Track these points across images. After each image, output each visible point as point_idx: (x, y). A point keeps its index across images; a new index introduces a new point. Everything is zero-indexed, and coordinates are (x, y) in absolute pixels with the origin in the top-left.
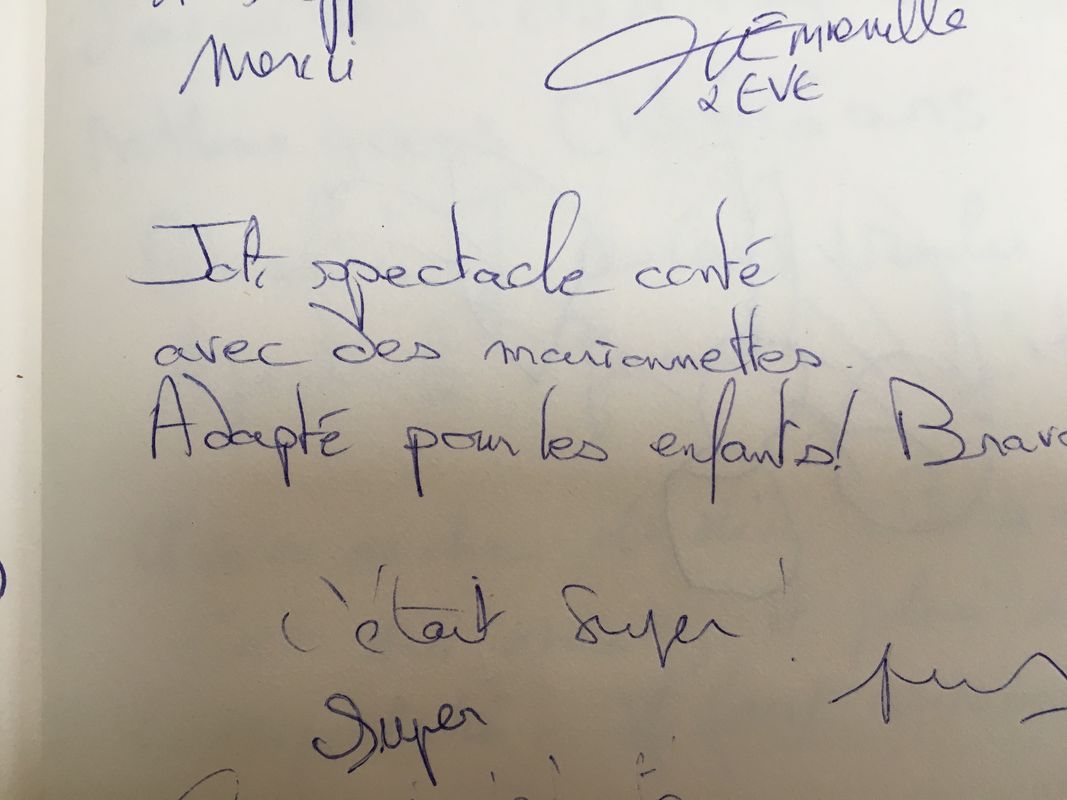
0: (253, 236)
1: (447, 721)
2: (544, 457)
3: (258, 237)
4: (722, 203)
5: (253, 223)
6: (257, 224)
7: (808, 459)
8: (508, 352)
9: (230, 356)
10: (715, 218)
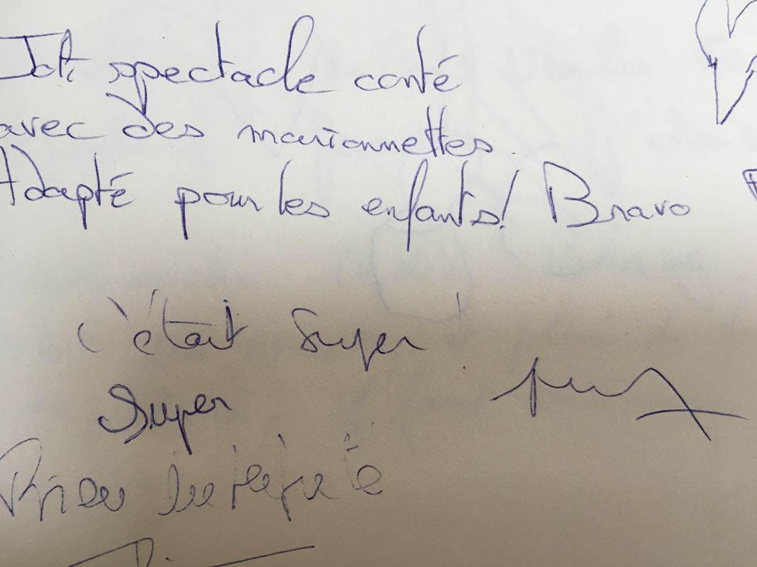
0: (67, 44)
1: (201, 407)
2: (281, 213)
3: (71, 45)
4: (422, 29)
5: (68, 35)
6: (70, 35)
7: (481, 220)
8: (255, 134)
9: (46, 132)
10: (416, 39)
